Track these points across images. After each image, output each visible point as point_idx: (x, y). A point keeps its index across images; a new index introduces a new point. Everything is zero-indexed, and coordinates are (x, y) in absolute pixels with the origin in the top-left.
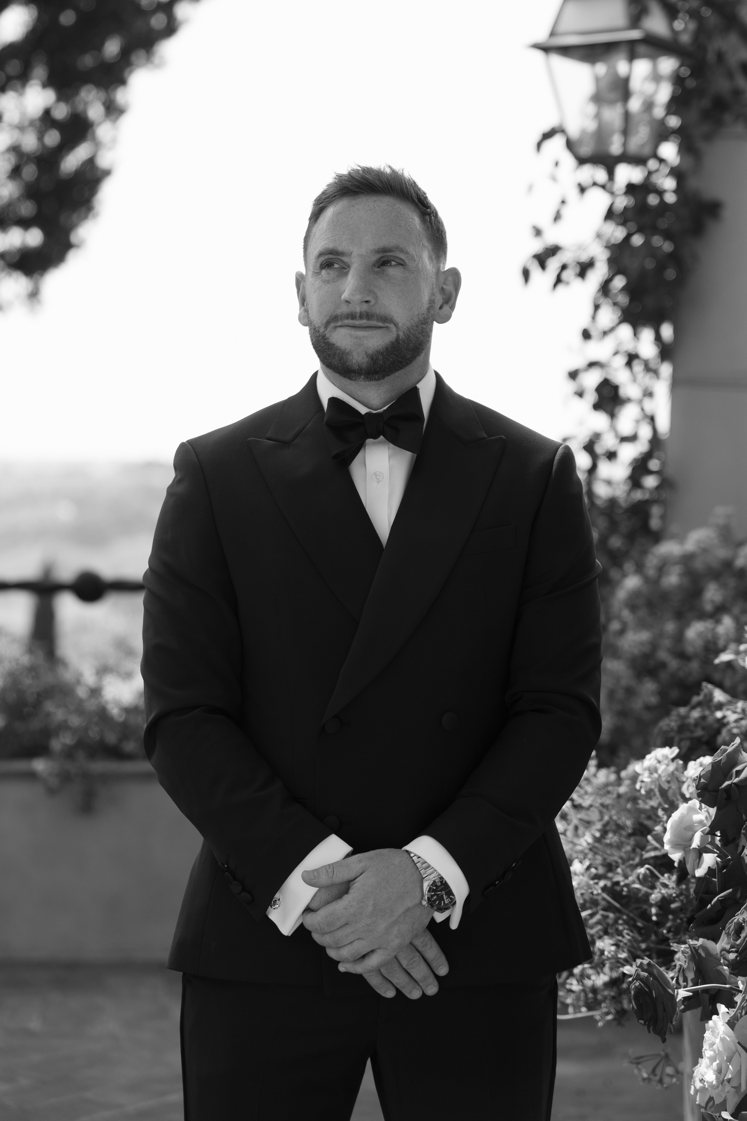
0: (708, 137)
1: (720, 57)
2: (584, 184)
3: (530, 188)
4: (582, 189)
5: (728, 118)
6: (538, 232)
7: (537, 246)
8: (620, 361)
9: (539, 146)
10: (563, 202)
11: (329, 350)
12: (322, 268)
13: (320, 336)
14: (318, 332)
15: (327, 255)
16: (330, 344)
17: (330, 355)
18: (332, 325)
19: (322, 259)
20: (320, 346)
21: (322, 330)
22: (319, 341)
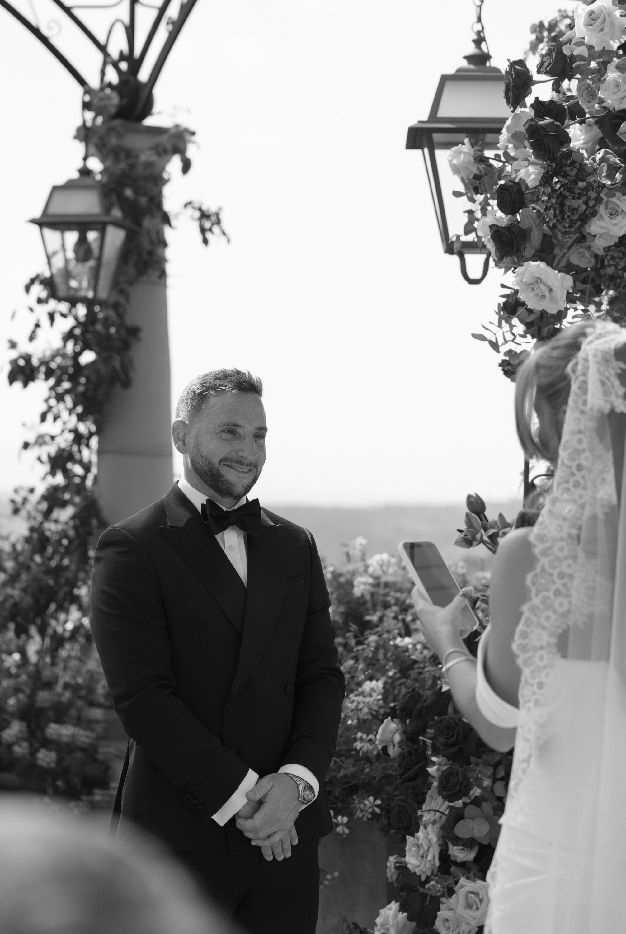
0: (132, 282)
2: (53, 313)
4: (51, 317)
6: (13, 345)
9: (27, 289)
10: (37, 326)
11: (219, 478)
12: (223, 431)
13: (215, 468)
14: (213, 466)
15: (231, 425)
16: (221, 474)
17: (219, 481)
18: (222, 463)
19: (226, 427)
20: (212, 473)
21: (217, 465)
22: (211, 471)
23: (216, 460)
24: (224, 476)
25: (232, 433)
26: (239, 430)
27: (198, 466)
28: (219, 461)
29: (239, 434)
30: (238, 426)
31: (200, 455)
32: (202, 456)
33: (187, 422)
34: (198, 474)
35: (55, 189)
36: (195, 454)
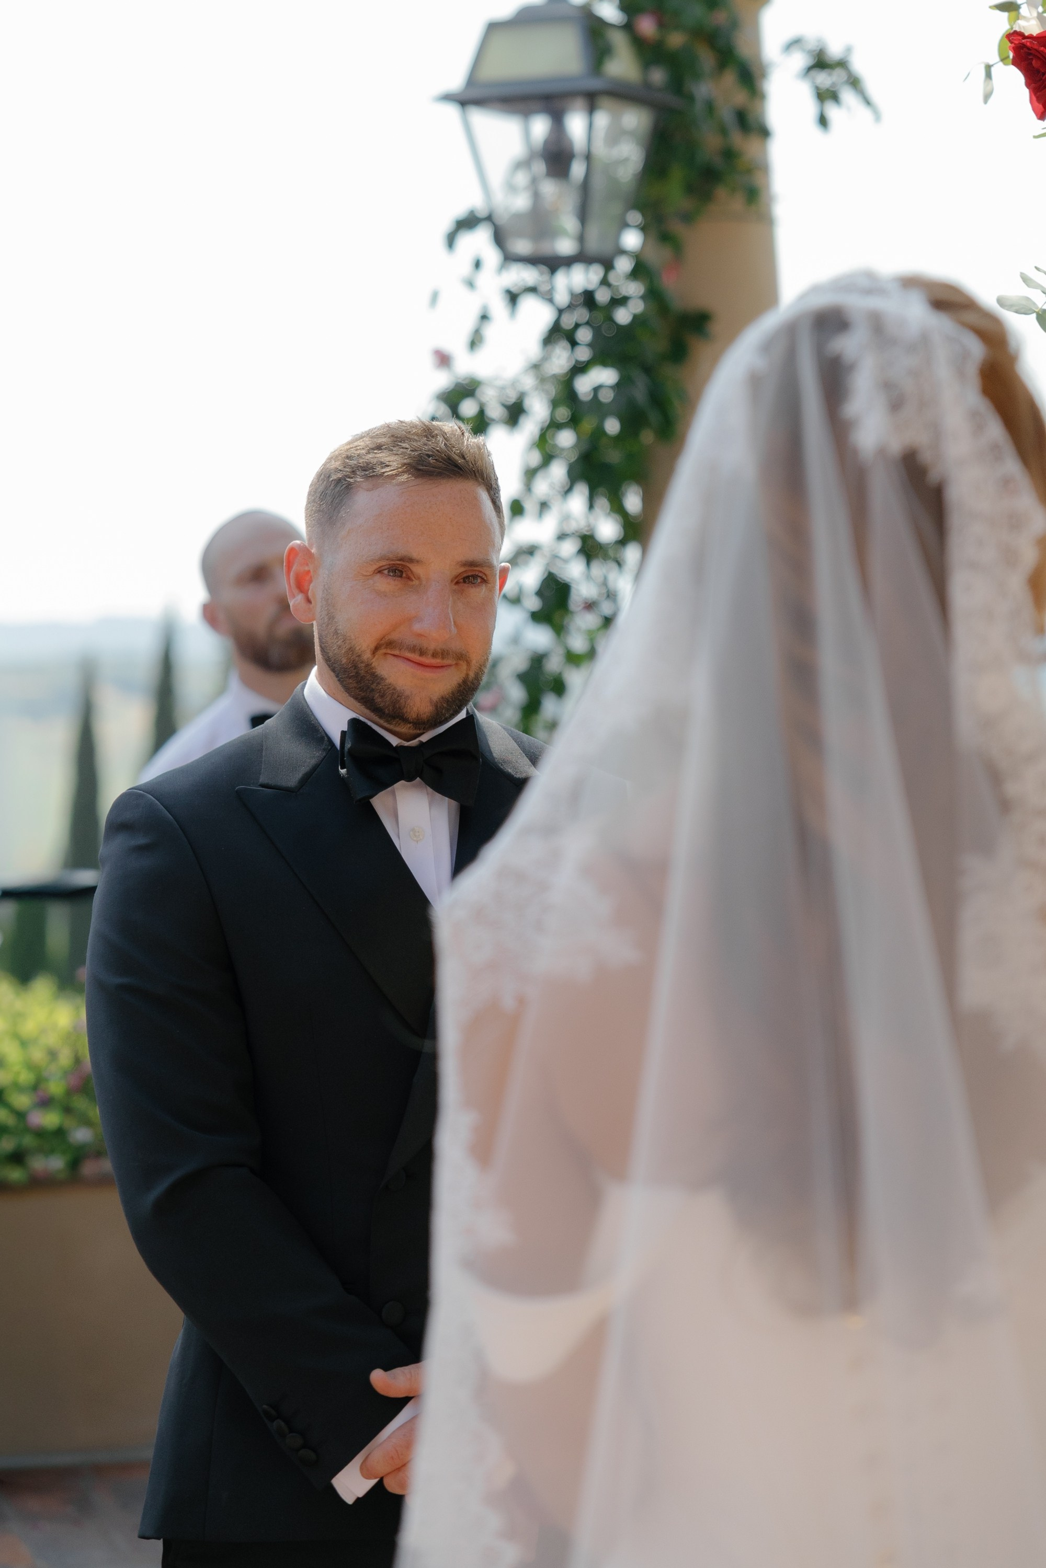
0: (688, 218)
1: (710, 107)
2: (514, 290)
3: (434, 297)
4: (513, 298)
5: (721, 192)
6: (443, 360)
7: (442, 381)
8: (569, 548)
9: (451, 240)
10: (484, 317)
11: (373, 683)
12: (379, 571)
13: (362, 662)
14: (359, 656)
15: (396, 560)
16: (377, 676)
17: (373, 690)
18: (383, 651)
19: (384, 563)
20: (357, 673)
21: (367, 655)
22: (355, 667)
23: (365, 644)
24: (383, 679)
25: (401, 576)
26: (416, 569)
27: (331, 654)
28: (372, 646)
29: (419, 578)
30: (411, 560)
31: (333, 628)
32: (336, 632)
33: (313, 551)
34: (333, 670)
35: (493, 28)
36: (324, 625)
